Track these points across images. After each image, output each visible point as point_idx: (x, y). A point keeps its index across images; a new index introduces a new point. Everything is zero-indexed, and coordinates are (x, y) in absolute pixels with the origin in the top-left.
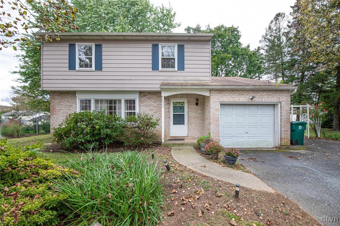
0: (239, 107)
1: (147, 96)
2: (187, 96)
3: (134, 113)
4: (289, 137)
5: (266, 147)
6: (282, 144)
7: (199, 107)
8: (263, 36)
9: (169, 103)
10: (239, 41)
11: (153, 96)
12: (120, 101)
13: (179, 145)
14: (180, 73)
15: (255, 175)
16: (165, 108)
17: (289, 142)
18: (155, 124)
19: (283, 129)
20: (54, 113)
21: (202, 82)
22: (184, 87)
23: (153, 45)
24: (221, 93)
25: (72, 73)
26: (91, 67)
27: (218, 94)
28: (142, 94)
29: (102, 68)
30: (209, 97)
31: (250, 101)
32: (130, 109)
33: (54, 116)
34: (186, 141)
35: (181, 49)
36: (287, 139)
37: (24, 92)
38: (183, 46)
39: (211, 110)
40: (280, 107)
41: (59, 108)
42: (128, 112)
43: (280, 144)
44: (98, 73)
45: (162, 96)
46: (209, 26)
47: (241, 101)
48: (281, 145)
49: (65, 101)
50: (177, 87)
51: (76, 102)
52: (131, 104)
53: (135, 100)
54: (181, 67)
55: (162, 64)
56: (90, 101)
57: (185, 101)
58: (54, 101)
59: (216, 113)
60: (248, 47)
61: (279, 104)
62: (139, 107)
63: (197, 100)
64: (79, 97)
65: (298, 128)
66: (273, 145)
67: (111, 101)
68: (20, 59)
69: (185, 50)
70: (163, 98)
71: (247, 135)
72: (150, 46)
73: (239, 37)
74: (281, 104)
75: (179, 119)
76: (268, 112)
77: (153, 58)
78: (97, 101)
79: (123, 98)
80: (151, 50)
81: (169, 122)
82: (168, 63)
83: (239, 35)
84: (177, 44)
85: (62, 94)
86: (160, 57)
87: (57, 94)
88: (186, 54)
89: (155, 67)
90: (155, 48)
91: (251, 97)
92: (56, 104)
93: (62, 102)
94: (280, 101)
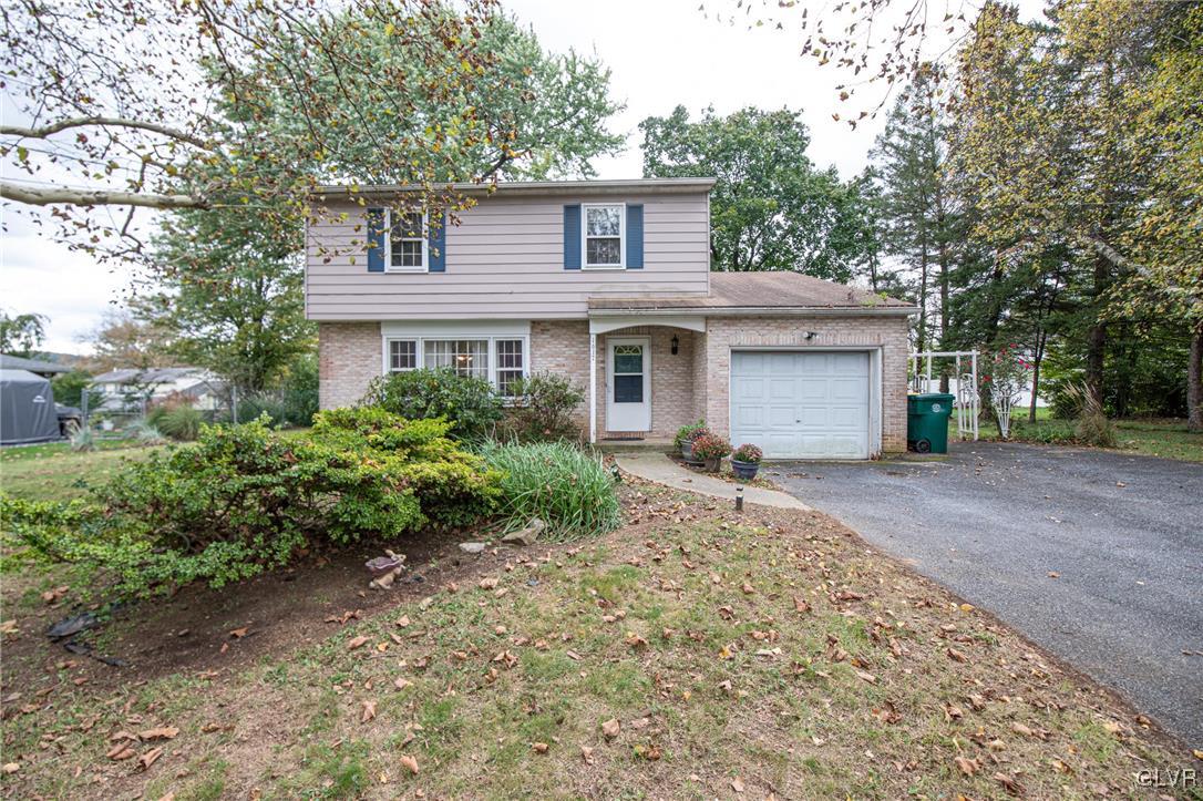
0: (777, 359)
1: (552, 332)
2: (650, 330)
3: (519, 374)
4: (904, 433)
5: (848, 456)
6: (886, 450)
7: (678, 359)
8: (878, 137)
9: (603, 349)
10: (803, 154)
11: (564, 331)
12: (485, 344)
13: (632, 449)
14: (635, 275)
15: (789, 493)
16: (597, 362)
17: (904, 444)
18: (576, 399)
19: (888, 411)
20: (330, 373)
21: (686, 298)
22: (643, 312)
23: (568, 209)
24: (733, 325)
25: (376, 278)
26: (420, 265)
27: (726, 328)
28: (538, 326)
29: (445, 265)
30: (705, 334)
31: (805, 342)
32: (510, 364)
33: (329, 381)
34: (647, 442)
35: (635, 214)
36: (898, 436)
37: (163, 314)
38: (640, 208)
39: (710, 366)
40: (880, 358)
41: (341, 363)
42: (502, 373)
43: (880, 448)
44: (437, 278)
45: (591, 332)
46: (710, 110)
47: (781, 344)
48: (883, 452)
49: (353, 344)
50: (627, 312)
51: (381, 346)
52: (510, 351)
53: (520, 342)
54: (636, 261)
55: (588, 253)
56: (413, 344)
57: (645, 342)
58: (329, 344)
59: (722, 373)
60: (832, 172)
61: (880, 351)
62: (531, 358)
63: (675, 340)
64: (389, 335)
65: (930, 409)
66: (865, 452)
67: (462, 346)
68: (154, 219)
69: (646, 218)
70: (593, 338)
71: (799, 427)
72: (561, 209)
73: (802, 142)
74: (883, 350)
75: (628, 390)
76: (853, 369)
77: (565, 239)
78: (429, 345)
79: (493, 336)
80: (561, 219)
81: (604, 397)
82: (603, 250)
83: (805, 135)
84: (624, 204)
85: (347, 329)
86: (584, 237)
87: (335, 329)
88: (646, 228)
89: (571, 262)
90: (572, 213)
91: (806, 335)
92: (333, 353)
93: (346, 347)
94: (882, 342)
